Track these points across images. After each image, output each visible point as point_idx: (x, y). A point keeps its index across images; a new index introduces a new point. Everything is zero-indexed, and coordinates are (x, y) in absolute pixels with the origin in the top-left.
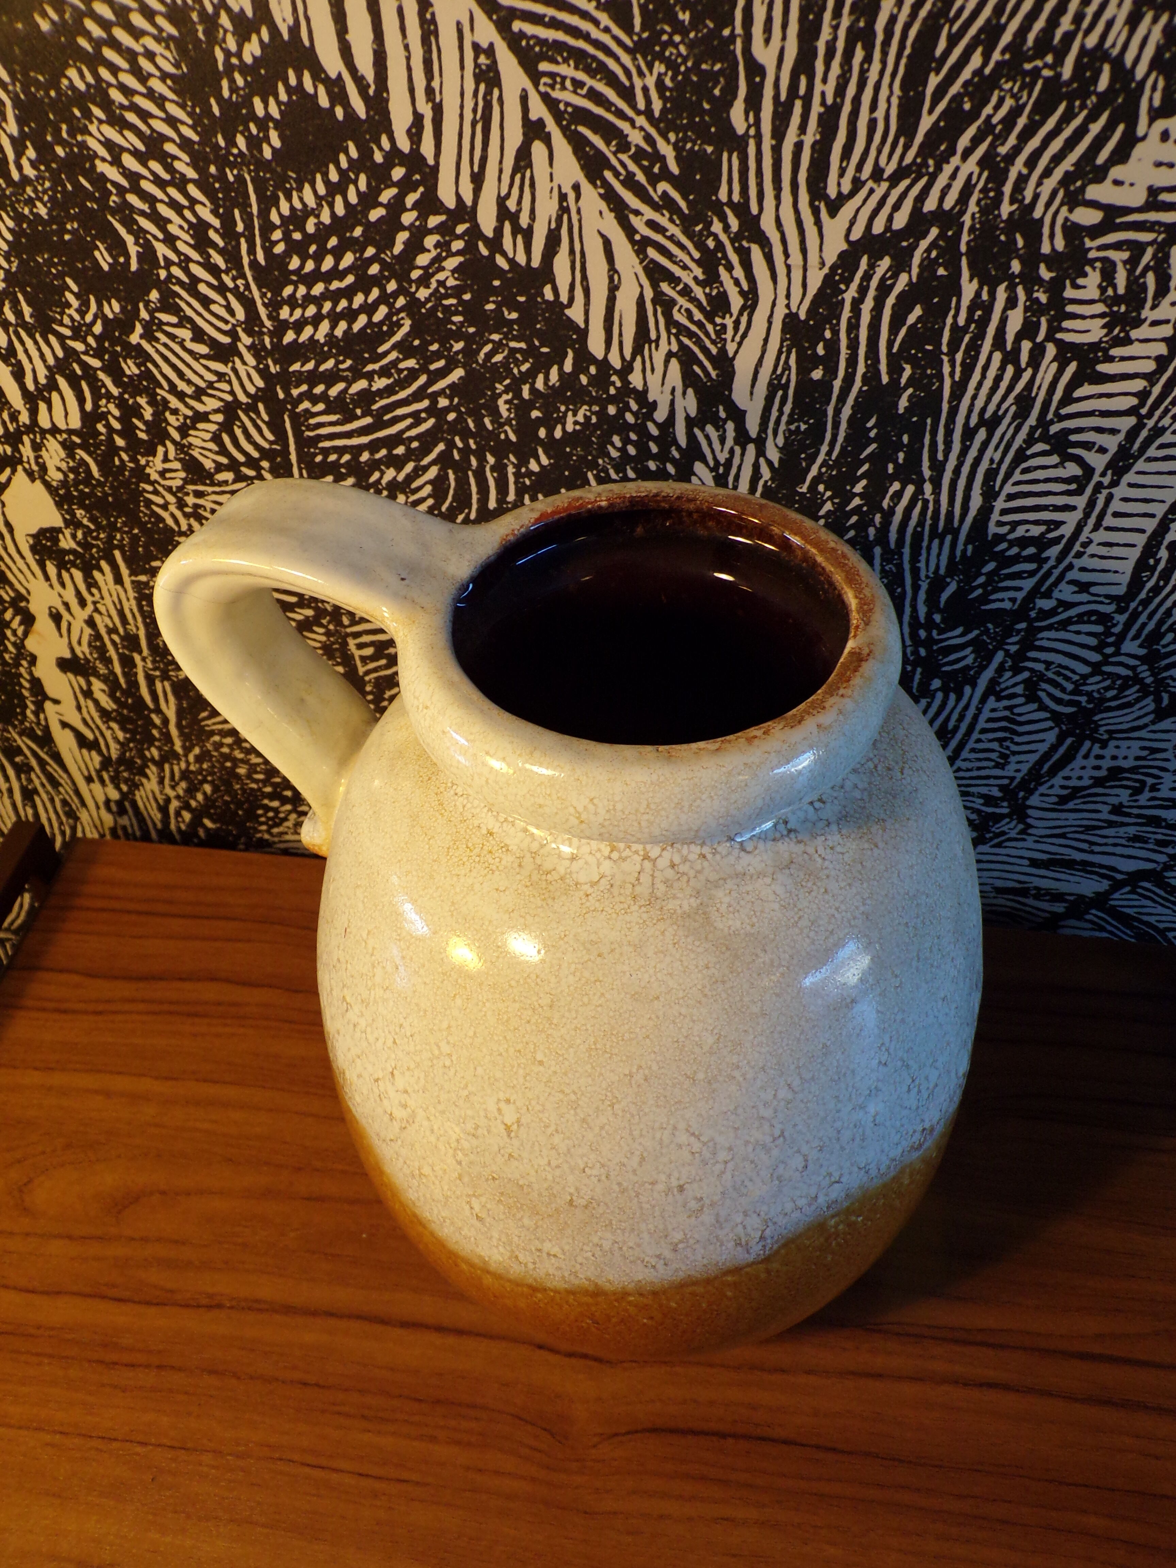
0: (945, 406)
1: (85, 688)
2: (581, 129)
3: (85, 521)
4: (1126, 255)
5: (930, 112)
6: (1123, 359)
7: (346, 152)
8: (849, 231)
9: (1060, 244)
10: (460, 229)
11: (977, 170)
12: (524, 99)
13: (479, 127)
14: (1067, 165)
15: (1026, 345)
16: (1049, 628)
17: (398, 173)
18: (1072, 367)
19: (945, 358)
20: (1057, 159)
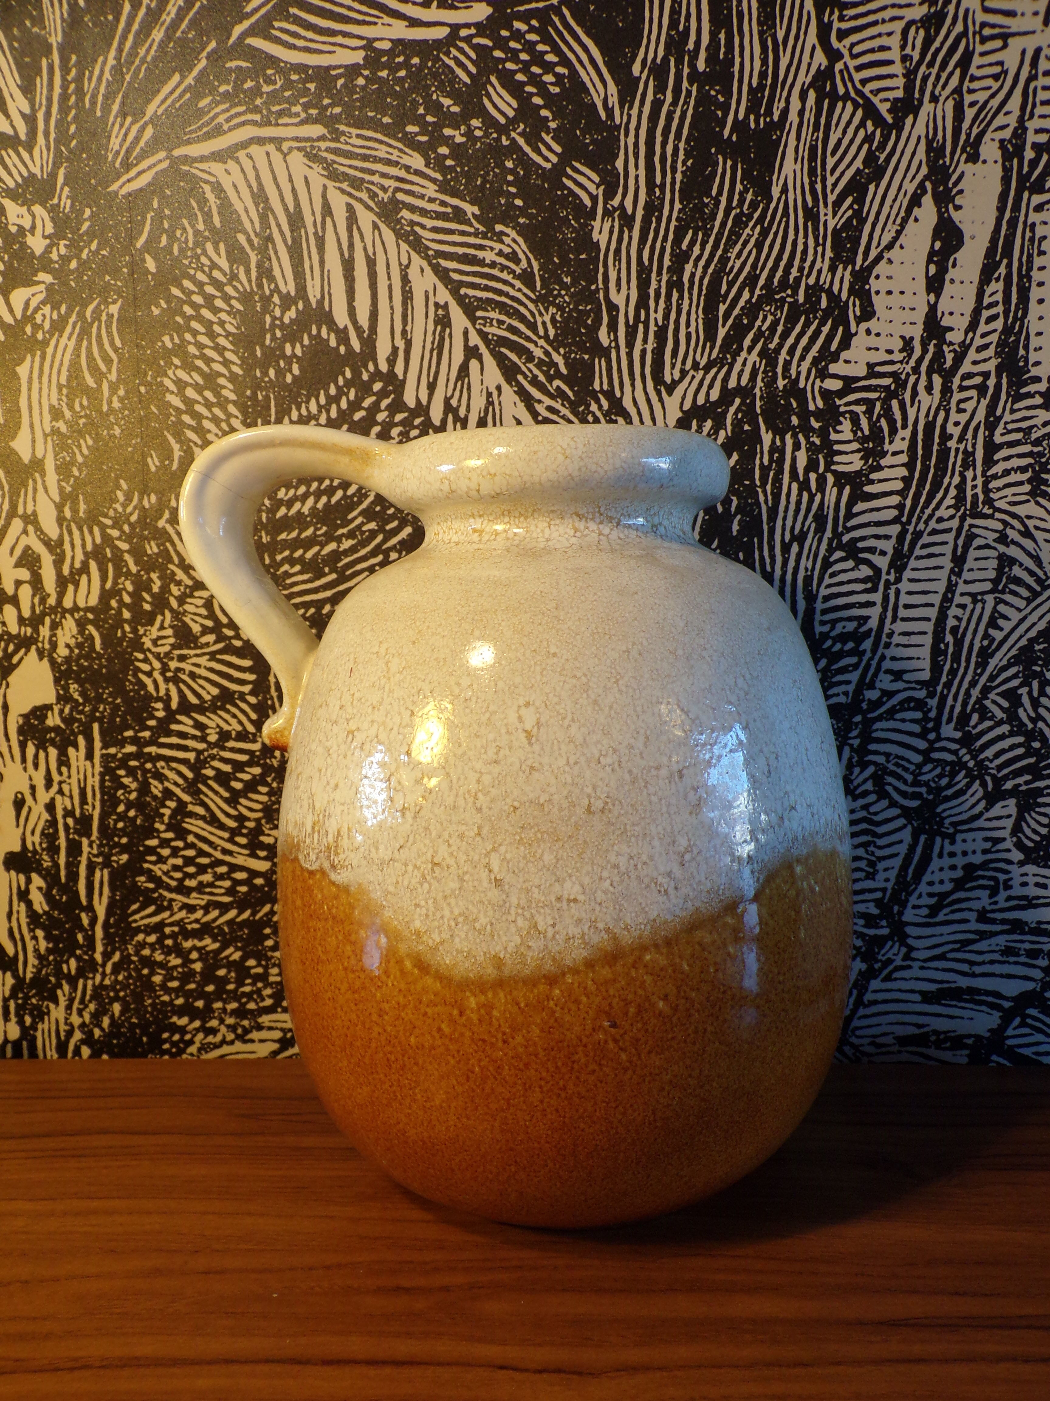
0: (765, 527)
1: (23, 888)
2: (502, 350)
3: (76, 696)
4: (864, 408)
5: (724, 326)
6: (880, 481)
7: (343, 374)
8: (682, 404)
9: (820, 404)
10: (417, 421)
11: (758, 360)
12: (466, 333)
13: (435, 353)
14: (814, 352)
15: (813, 476)
16: (880, 718)
17: (377, 386)
18: (847, 490)
19: (759, 490)
20: (807, 349)
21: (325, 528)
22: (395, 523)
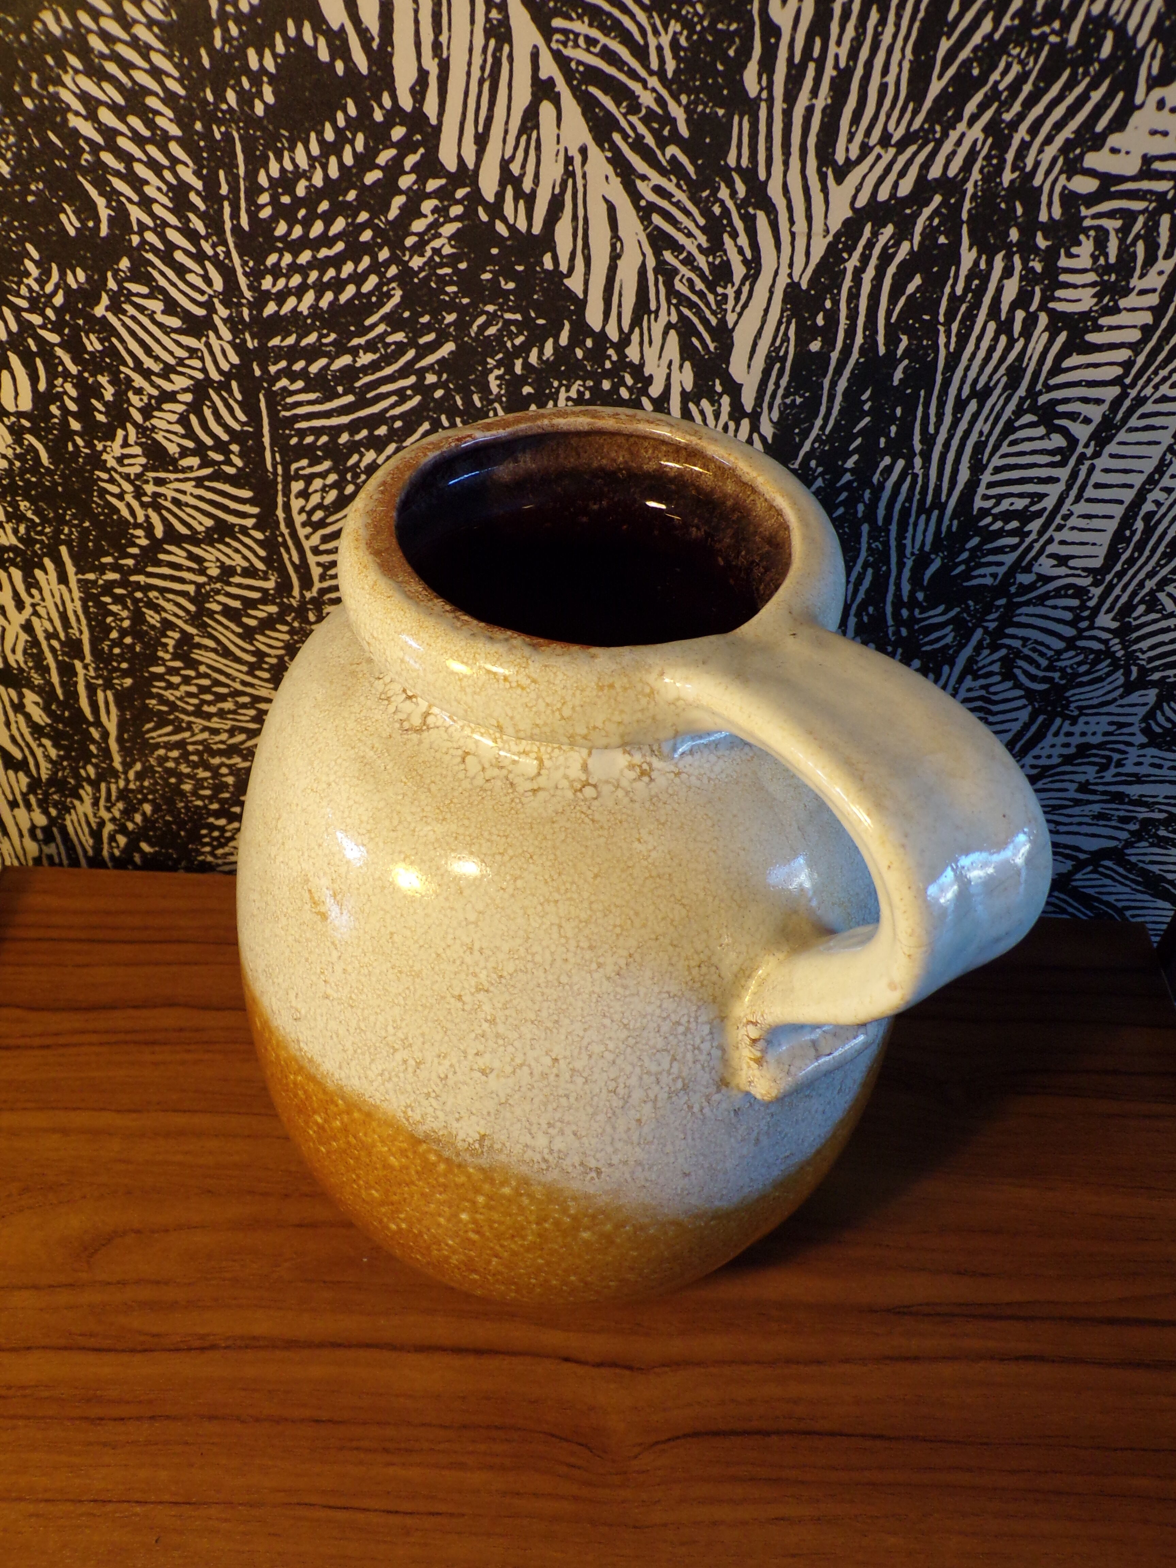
0: (939, 378)
1: (16, 701)
2: (592, 89)
3: (29, 514)
4: (1118, 223)
5: (940, 77)
6: (1111, 328)
7: (345, 111)
8: (855, 197)
9: (1057, 212)
10: (460, 193)
11: (981, 136)
12: (535, 56)
13: (486, 86)
14: (1068, 132)
15: (1020, 315)
16: (1027, 603)
17: (398, 133)
18: (1062, 337)
19: (942, 329)
20: (1059, 126)
21: (333, 336)
22: (431, 337)
